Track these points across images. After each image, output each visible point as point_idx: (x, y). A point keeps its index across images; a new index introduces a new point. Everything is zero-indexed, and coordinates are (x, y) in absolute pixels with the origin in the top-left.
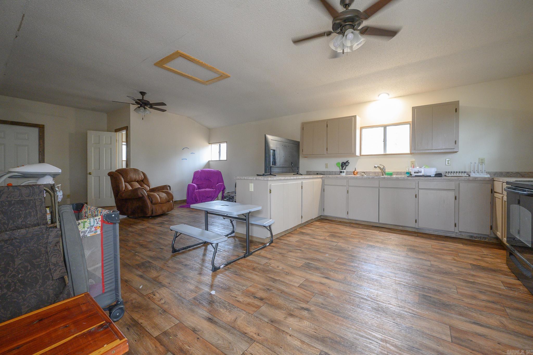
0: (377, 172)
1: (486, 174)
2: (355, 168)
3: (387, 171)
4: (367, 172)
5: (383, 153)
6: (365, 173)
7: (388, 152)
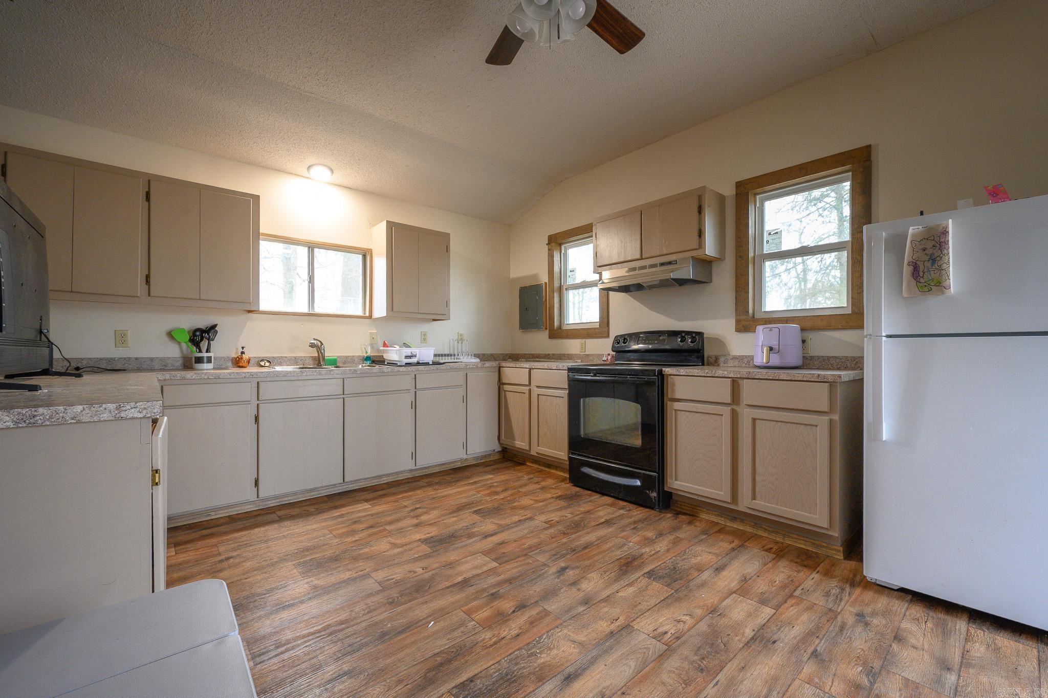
0: (301, 357)
1: (473, 357)
2: (243, 348)
3: (329, 354)
4: (274, 357)
5: (305, 310)
6: (269, 361)
7: (318, 310)
